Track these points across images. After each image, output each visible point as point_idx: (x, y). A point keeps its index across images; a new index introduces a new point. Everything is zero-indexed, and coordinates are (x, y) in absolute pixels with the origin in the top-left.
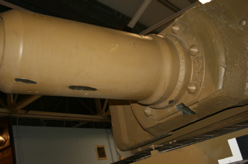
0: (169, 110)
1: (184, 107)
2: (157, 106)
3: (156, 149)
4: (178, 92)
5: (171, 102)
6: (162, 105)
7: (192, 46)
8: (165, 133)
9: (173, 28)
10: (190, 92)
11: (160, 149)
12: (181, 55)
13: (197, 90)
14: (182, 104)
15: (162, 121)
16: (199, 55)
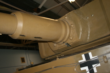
0: (63, 45)
1: (68, 44)
2: (58, 43)
3: (58, 57)
4: (66, 39)
5: (64, 42)
6: (61, 43)
7: (72, 24)
8: (59, 52)
9: (65, 17)
10: (70, 39)
11: (59, 58)
12: (68, 27)
13: (72, 39)
14: (67, 43)
15: (59, 48)
16: (74, 28)
